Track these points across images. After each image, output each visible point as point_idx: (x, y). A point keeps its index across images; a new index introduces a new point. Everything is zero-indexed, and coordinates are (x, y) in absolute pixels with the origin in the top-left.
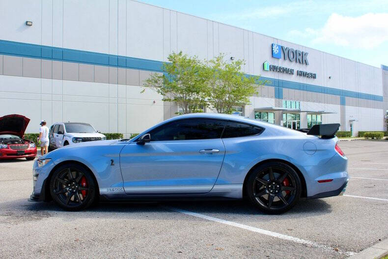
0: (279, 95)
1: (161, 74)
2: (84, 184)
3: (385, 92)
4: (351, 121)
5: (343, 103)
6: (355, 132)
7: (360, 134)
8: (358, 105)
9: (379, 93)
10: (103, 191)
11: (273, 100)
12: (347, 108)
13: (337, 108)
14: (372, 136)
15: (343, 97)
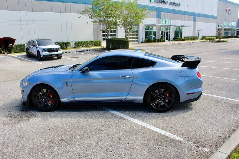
0: (159, 17)
1: (91, 6)
2: (51, 96)
3: (218, 14)
4: (198, 30)
5: (194, 20)
6: (200, 37)
7: (203, 38)
8: (203, 21)
9: (215, 14)
10: (63, 100)
11: (156, 19)
12: (197, 23)
13: (191, 23)
14: (209, 39)
15: (195, 16)
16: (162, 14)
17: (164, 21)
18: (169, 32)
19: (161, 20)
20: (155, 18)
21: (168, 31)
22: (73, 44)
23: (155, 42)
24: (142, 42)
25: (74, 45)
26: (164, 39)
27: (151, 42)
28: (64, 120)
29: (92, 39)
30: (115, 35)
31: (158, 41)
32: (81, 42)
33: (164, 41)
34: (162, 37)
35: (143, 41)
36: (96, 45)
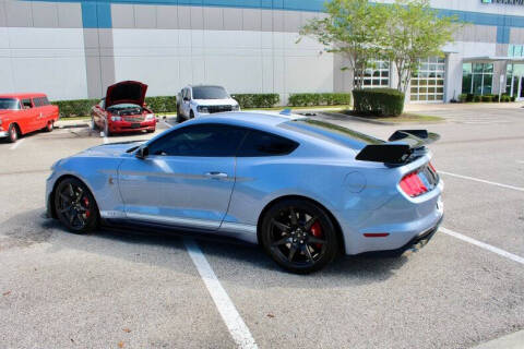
0: (503, 38)
2: (87, 203)
11: (494, 45)
16: (514, 31)
17: (518, 49)
19: (510, 47)
20: (492, 41)
22: (284, 98)
23: (485, 100)
24: (453, 101)
25: (287, 102)
26: (515, 91)
27: (477, 100)
29: (330, 90)
30: (385, 82)
31: (495, 99)
32: (304, 96)
33: (513, 100)
34: (508, 89)
35: (456, 98)
36: (337, 104)
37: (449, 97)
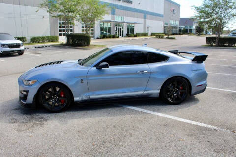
0: (113, 13)
2: (63, 95)
4: (148, 27)
5: (145, 18)
6: (150, 34)
7: (153, 35)
8: (152, 19)
10: (76, 99)
11: (110, 15)
12: (147, 20)
13: (142, 20)
14: (158, 36)
15: (145, 14)
16: (116, 10)
17: (118, 17)
18: (123, 28)
19: (116, 16)
21: (121, 27)
22: (28, 39)
23: (110, 37)
24: (98, 38)
25: (30, 41)
26: (118, 35)
27: (107, 38)
28: (86, 120)
29: (48, 34)
30: (71, 31)
31: (113, 37)
32: (38, 38)
33: (119, 37)
34: (116, 33)
35: (99, 37)
36: (52, 41)
37: (96, 37)
